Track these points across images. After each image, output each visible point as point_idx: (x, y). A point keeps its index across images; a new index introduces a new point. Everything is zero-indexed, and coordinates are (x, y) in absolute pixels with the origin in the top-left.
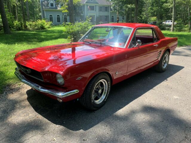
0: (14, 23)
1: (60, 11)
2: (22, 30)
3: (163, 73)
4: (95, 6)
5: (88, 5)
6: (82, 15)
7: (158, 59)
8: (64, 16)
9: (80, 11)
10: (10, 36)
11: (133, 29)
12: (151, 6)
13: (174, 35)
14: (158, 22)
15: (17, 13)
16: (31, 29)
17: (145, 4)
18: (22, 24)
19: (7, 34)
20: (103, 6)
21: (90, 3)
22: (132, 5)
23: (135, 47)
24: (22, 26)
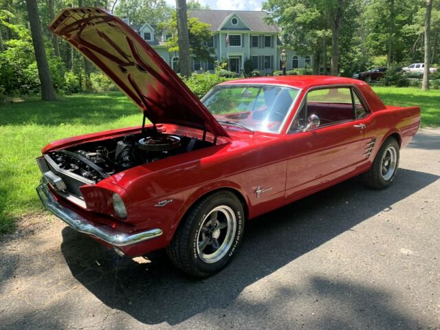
0: (65, 77)
1: (165, 49)
2: (81, 91)
3: (384, 192)
4: (243, 35)
5: (226, 35)
6: (212, 55)
7: (367, 159)
8: (174, 60)
9: (209, 48)
10: (53, 106)
11: (301, 90)
12: (374, 31)
13: (427, 97)
14: (390, 68)
15: (74, 55)
16: (100, 89)
17: (359, 26)
18: (80, 79)
19: (47, 102)
20: (262, 36)
21: (230, 29)
22: (327, 31)
23: (304, 131)
24: (80, 84)
